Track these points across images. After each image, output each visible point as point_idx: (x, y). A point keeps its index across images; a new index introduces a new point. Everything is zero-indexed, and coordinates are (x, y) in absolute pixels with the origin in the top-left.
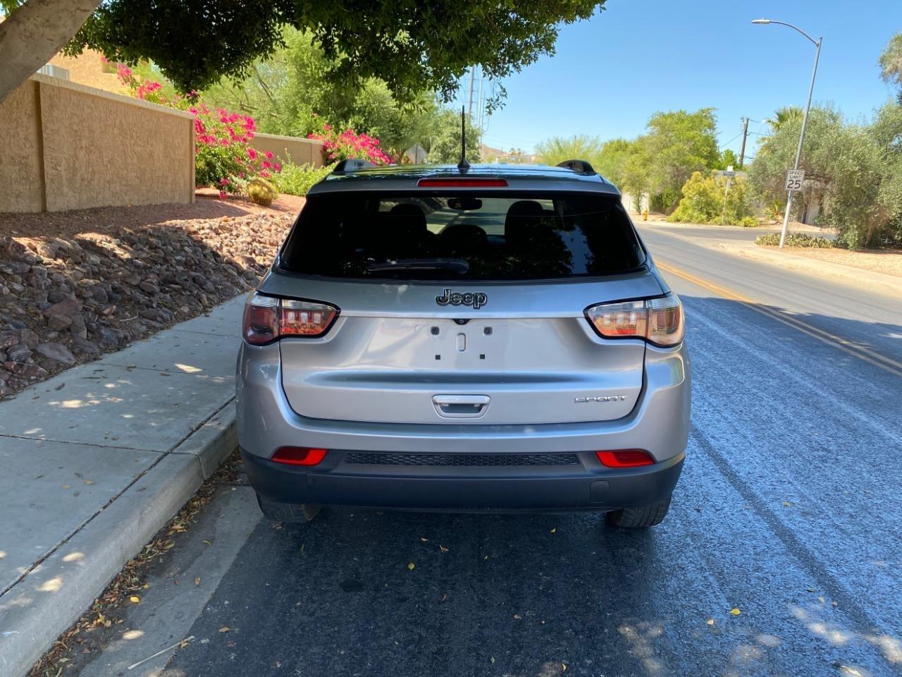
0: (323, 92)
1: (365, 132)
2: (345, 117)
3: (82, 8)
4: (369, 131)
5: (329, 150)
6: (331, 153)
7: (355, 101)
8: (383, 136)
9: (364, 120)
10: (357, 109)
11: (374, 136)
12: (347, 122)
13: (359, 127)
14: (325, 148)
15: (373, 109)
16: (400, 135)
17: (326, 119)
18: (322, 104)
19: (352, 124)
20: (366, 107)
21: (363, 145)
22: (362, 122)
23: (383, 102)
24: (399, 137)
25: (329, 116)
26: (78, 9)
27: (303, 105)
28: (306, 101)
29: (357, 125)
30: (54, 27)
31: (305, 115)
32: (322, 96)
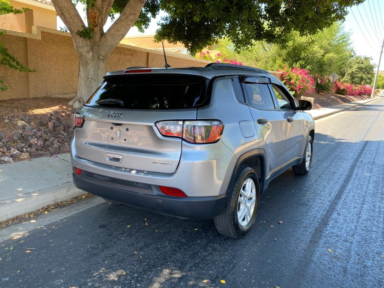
0: (287, 51)
1: (305, 68)
2: (296, 61)
3: (128, 24)
4: (307, 67)
5: (284, 76)
6: (285, 77)
7: (301, 54)
8: (313, 69)
9: (305, 63)
10: (302, 58)
11: (309, 69)
12: (296, 64)
13: (302, 66)
14: (282, 75)
15: (309, 57)
16: (323, 68)
17: (287, 63)
18: (286, 56)
19: (299, 65)
20: (306, 57)
21: (301, 73)
22: (304, 63)
23: (315, 54)
24: (322, 70)
25: (289, 62)
26: (127, 24)
27: (278, 57)
28: (280, 56)
29: (301, 65)
30: (119, 31)
31: (279, 61)
32: (287, 53)
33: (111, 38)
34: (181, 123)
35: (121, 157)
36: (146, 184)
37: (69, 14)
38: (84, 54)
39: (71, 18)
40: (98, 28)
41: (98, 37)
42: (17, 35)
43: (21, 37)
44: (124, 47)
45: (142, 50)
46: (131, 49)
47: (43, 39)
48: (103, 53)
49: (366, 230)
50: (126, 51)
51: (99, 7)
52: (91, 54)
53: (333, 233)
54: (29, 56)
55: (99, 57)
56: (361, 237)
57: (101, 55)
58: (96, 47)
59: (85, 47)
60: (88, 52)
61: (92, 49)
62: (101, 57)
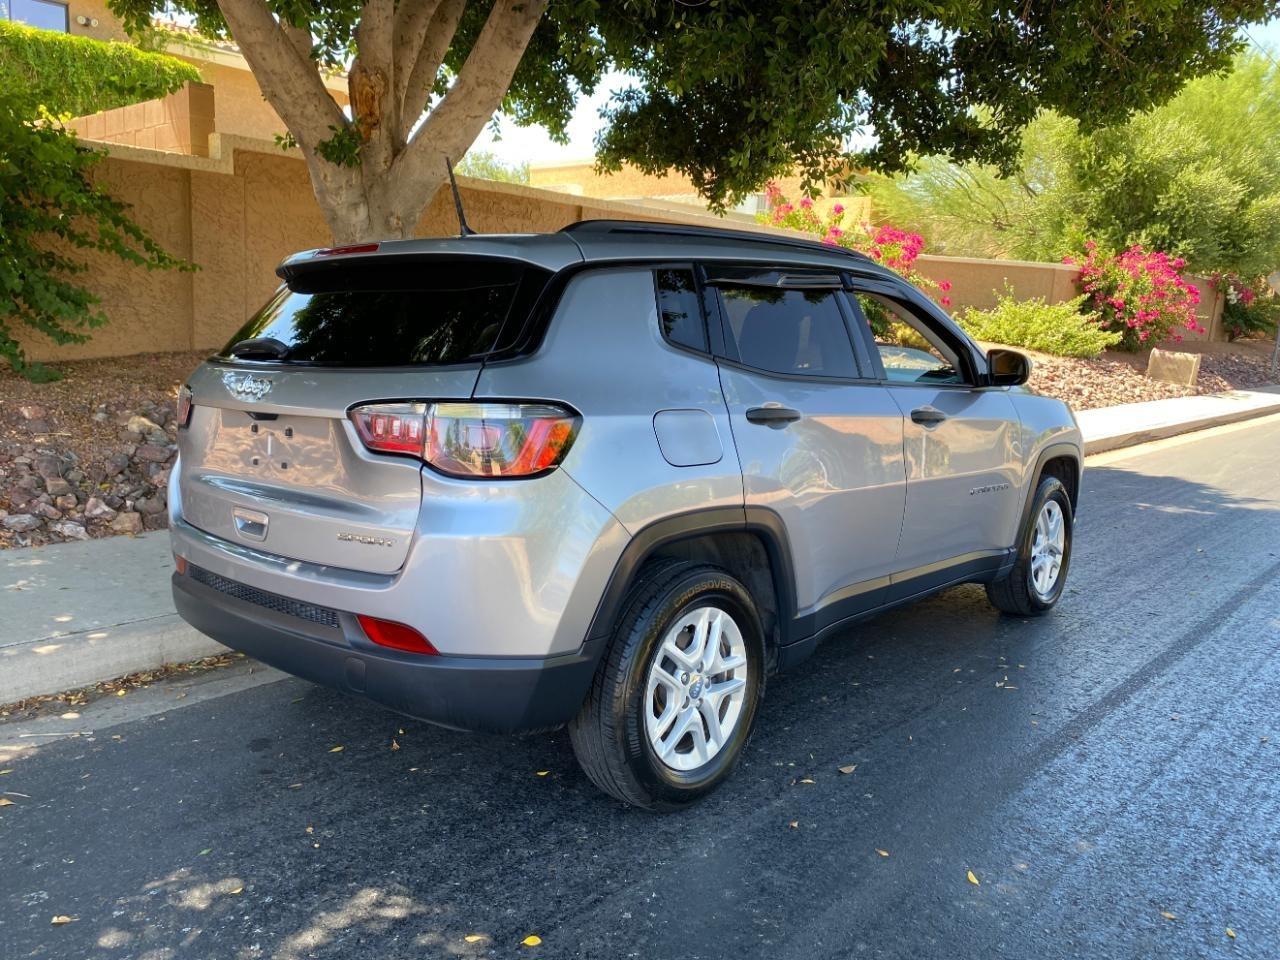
0: (1104, 193)
1: (1170, 248)
2: (1139, 226)
4: (1177, 247)
5: (1086, 279)
6: (1090, 283)
7: (1157, 201)
8: (1202, 253)
9: (1170, 231)
10: (1159, 214)
11: (1185, 253)
12: (1138, 236)
13: (1159, 242)
14: (1081, 274)
15: (1187, 212)
16: (1242, 250)
17: (1105, 234)
18: (1102, 211)
19: (1146, 238)
20: (1176, 209)
21: (1150, 268)
22: (1166, 233)
23: (1208, 200)
24: (1239, 254)
25: (1110, 229)
27: (1071, 216)
28: (1078, 209)
29: (1154, 239)
31: (1074, 229)
32: (1102, 200)
33: (422, 161)
34: (421, 408)
35: (265, 521)
36: (324, 609)
37: (288, 92)
38: (342, 212)
39: (295, 104)
40: (383, 130)
41: (382, 160)
42: (162, 162)
43: (173, 169)
44: (497, 189)
45: (558, 200)
46: (523, 198)
47: (239, 172)
48: (398, 209)
49: (1157, 818)
50: (504, 204)
51: (383, 66)
52: (362, 211)
53: (1020, 819)
54: (194, 226)
55: (387, 222)
56: (1122, 841)
57: (392, 214)
58: (377, 191)
59: (343, 192)
60: (355, 206)
61: (365, 197)
62: (393, 221)
